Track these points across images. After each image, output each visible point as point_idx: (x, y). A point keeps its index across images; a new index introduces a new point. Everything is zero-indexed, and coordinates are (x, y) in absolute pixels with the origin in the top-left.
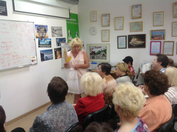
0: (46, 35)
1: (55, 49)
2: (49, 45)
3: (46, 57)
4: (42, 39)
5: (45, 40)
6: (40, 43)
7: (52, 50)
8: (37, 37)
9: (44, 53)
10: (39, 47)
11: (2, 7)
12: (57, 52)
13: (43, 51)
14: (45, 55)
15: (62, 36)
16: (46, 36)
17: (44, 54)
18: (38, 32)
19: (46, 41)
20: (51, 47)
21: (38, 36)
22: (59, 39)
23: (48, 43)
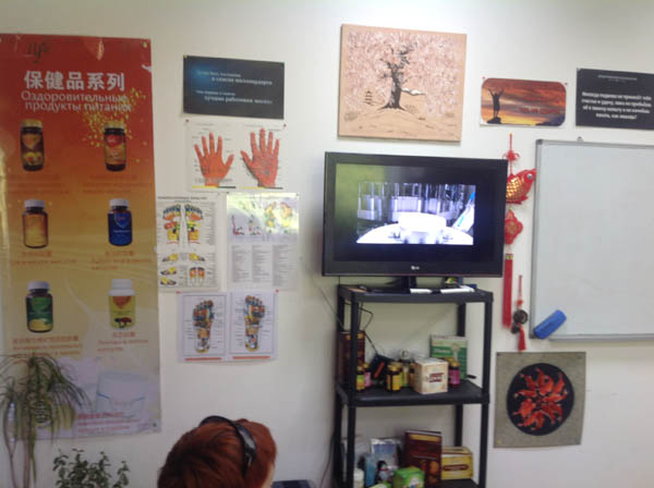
11: (639, 98)
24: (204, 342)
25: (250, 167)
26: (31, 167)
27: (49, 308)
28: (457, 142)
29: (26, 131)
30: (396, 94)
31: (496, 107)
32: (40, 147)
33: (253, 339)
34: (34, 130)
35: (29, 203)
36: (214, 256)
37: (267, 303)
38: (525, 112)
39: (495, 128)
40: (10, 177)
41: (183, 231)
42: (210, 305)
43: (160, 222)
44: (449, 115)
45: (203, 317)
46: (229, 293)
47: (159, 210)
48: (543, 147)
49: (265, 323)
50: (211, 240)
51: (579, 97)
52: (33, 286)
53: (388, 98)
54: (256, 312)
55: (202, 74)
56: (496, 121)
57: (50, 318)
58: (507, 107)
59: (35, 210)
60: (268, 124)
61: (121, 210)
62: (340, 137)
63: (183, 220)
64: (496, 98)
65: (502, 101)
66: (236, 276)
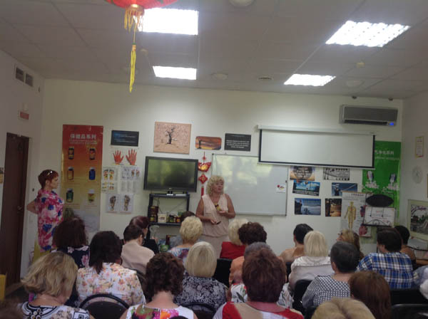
0: (309, 176)
1: (326, 200)
2: (314, 191)
3: (306, 210)
4: (301, 182)
5: (306, 184)
6: (297, 188)
7: (319, 200)
8: (291, 179)
9: (302, 203)
10: (294, 192)
11: (245, 142)
12: (332, 205)
13: (300, 199)
14: (304, 207)
15: (349, 179)
16: (311, 178)
17: (301, 205)
18: (294, 171)
19: (309, 185)
20: (318, 195)
21: (294, 177)
22: (340, 184)
23: (312, 189)
24: (113, 207)
25: (128, 159)
26: (70, 159)
27: (72, 196)
28: (188, 154)
29: (70, 149)
30: (170, 140)
31: (200, 144)
32: (73, 154)
33: (126, 208)
34: (72, 149)
35: (69, 168)
36: (117, 184)
37: (131, 197)
38: (208, 146)
39: (199, 150)
40: (65, 161)
41: (109, 176)
42: (115, 197)
43: (103, 174)
44: (185, 146)
45: (113, 200)
46: (120, 194)
47: (103, 171)
48: (214, 156)
49: (130, 204)
50: (116, 179)
51: (226, 141)
52: (68, 190)
53: (168, 141)
54: (127, 200)
55: (117, 134)
56: (200, 148)
57: (72, 198)
58: (203, 144)
59: (71, 170)
60: (134, 148)
61: (93, 170)
62: (154, 152)
63: (109, 174)
64: (200, 142)
65: (202, 143)
66: (123, 189)
